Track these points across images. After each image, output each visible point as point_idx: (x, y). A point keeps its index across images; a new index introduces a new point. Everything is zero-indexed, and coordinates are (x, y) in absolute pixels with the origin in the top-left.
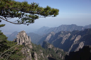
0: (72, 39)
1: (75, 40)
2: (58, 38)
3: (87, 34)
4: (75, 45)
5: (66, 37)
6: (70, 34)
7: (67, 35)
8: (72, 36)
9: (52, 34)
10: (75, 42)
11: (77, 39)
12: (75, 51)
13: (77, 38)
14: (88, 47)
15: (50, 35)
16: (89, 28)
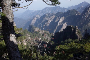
0: (57, 20)
1: (59, 22)
2: (43, 21)
3: (69, 16)
4: (59, 26)
5: (51, 19)
6: (54, 16)
7: (51, 17)
8: (57, 18)
9: (37, 17)
10: (59, 23)
11: (61, 21)
12: (59, 32)
13: (60, 19)
14: (70, 27)
15: (35, 19)
16: (71, 9)
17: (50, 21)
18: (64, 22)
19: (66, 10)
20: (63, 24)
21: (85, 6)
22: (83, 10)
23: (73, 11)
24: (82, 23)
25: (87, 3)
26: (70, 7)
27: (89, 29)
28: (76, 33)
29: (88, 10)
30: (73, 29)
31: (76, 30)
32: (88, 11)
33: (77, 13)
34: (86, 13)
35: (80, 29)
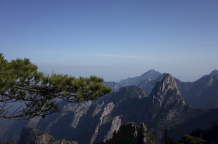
17: (79, 114)
18: (113, 115)
19: (116, 88)
20: (112, 121)
21: (154, 79)
22: (153, 87)
23: (131, 88)
24: (154, 116)
25: (157, 72)
26: (125, 81)
27: (170, 128)
28: (145, 140)
29: (162, 87)
30: (136, 132)
31: (145, 134)
32: (163, 90)
33: (140, 93)
34: (159, 94)
35: (153, 129)
